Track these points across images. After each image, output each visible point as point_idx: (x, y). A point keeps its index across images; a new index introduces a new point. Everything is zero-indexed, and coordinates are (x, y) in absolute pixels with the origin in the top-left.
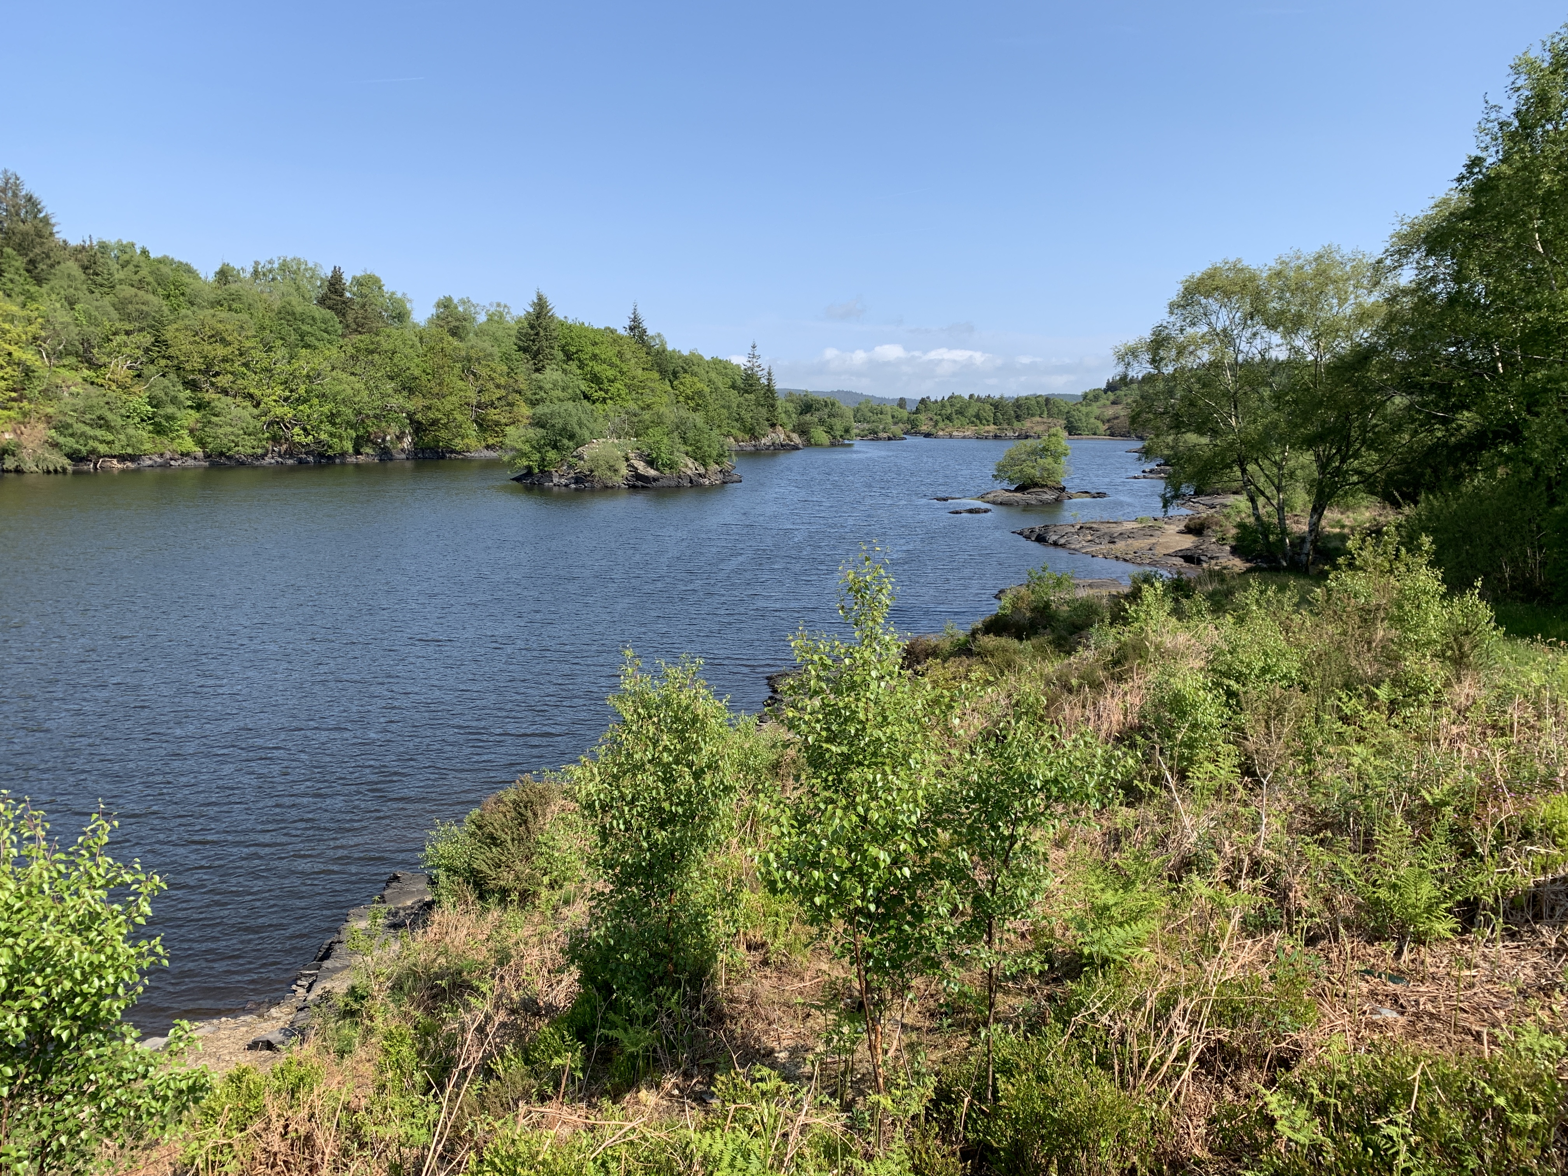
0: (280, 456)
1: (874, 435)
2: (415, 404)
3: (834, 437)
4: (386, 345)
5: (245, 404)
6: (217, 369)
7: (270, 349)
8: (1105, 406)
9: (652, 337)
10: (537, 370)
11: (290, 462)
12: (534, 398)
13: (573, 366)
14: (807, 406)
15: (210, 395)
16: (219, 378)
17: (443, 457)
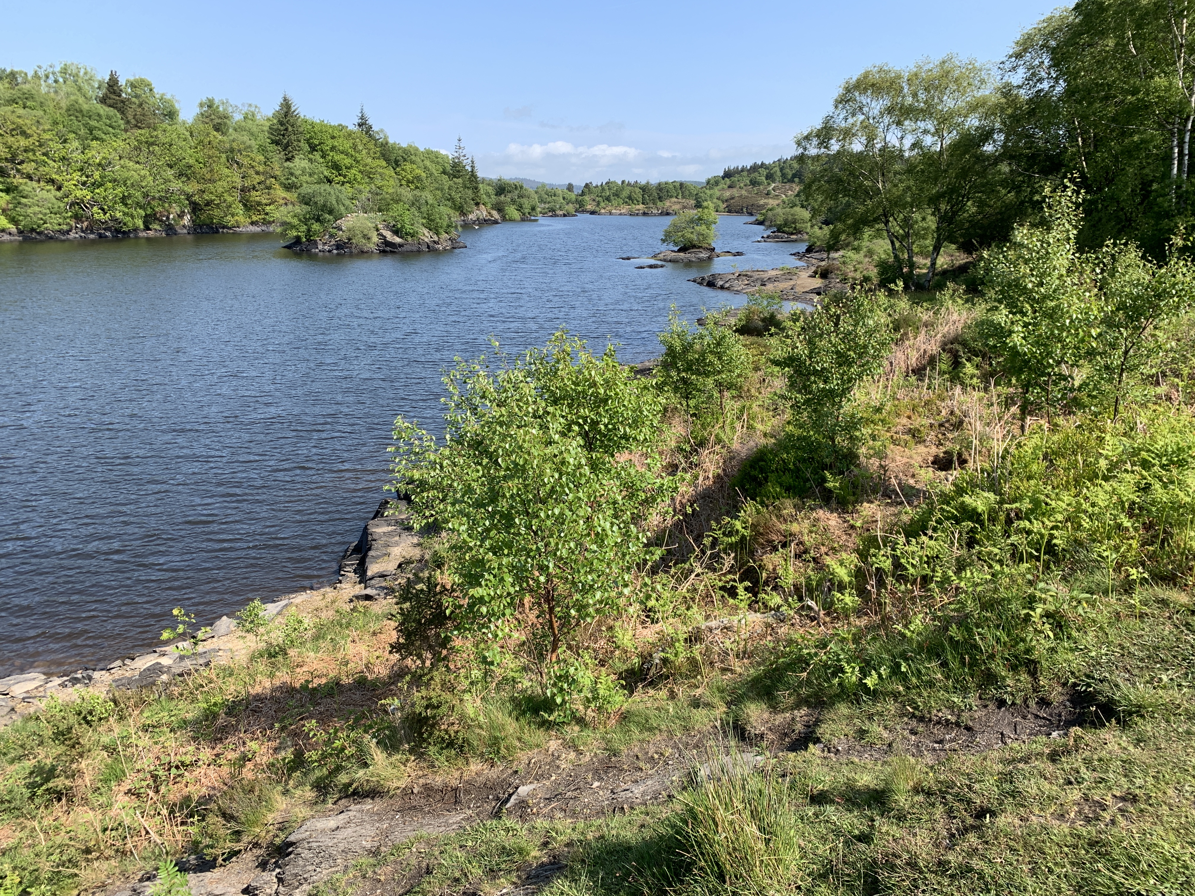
0: (83, 231)
1: (552, 213)
2: (192, 188)
3: (524, 214)
4: (163, 139)
5: (48, 187)
6: (21, 157)
7: (65, 141)
8: (723, 189)
9: (377, 133)
10: (288, 160)
11: (92, 236)
12: (286, 182)
13: (317, 156)
14: (501, 189)
15: (18, 180)
16: (24, 166)
17: (217, 232)
